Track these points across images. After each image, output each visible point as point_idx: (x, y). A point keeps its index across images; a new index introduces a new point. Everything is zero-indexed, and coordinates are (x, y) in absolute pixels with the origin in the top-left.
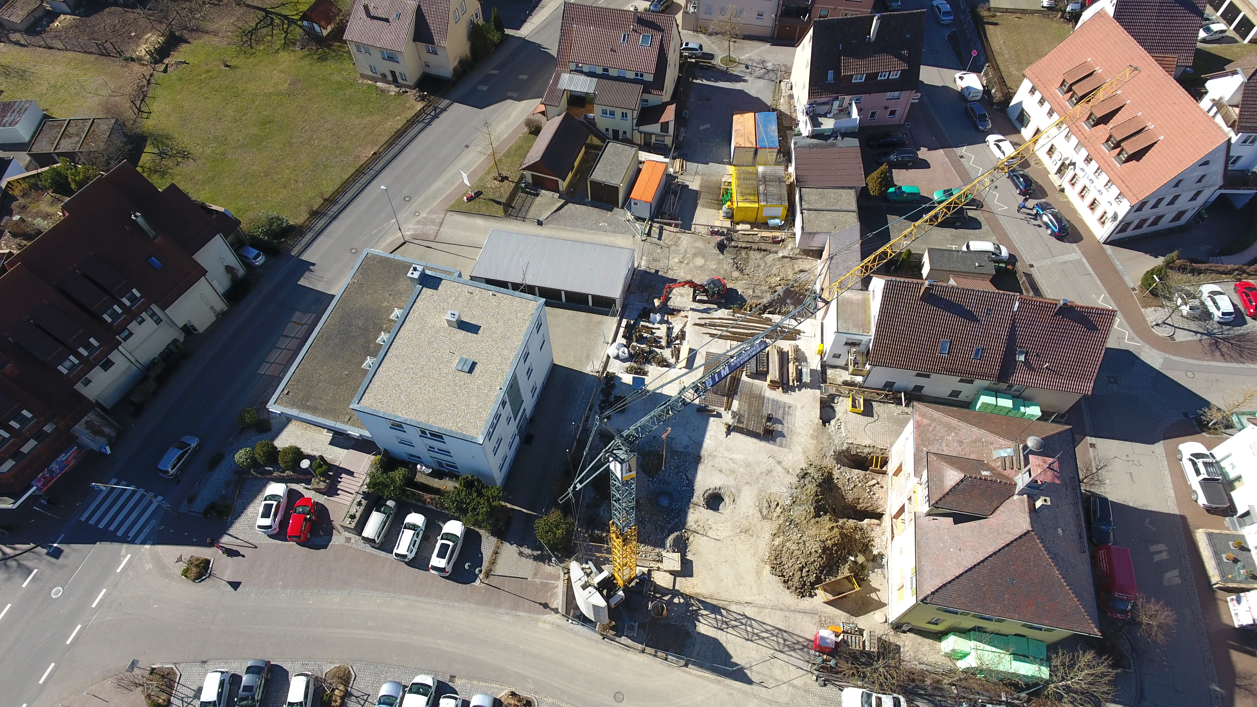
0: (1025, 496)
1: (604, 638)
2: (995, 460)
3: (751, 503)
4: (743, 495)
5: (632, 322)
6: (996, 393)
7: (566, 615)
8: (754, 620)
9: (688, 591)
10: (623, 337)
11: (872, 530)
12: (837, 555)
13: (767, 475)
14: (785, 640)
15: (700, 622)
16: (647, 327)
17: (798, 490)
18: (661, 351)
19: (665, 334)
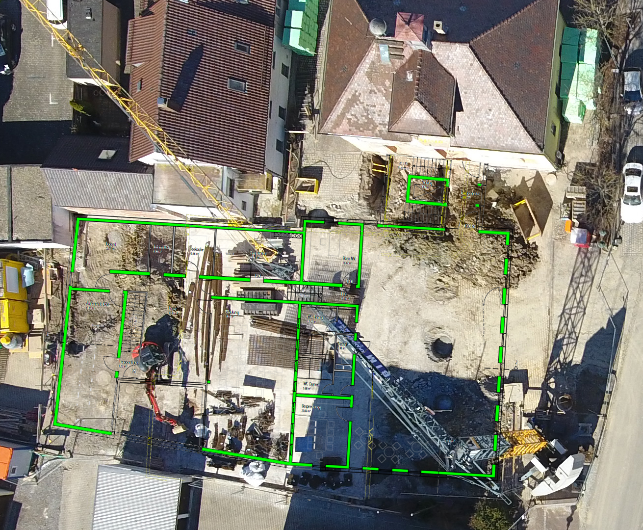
0: (433, 43)
1: (597, 457)
2: (393, 64)
3: (441, 309)
4: (432, 318)
5: (209, 459)
6: (285, 28)
7: (577, 496)
8: (565, 306)
9: (542, 374)
10: (233, 469)
11: (459, 179)
12: (493, 220)
13: (406, 292)
14: (582, 275)
15: (572, 360)
16: (216, 439)
17: (421, 257)
18: (249, 420)
19: (223, 417)
